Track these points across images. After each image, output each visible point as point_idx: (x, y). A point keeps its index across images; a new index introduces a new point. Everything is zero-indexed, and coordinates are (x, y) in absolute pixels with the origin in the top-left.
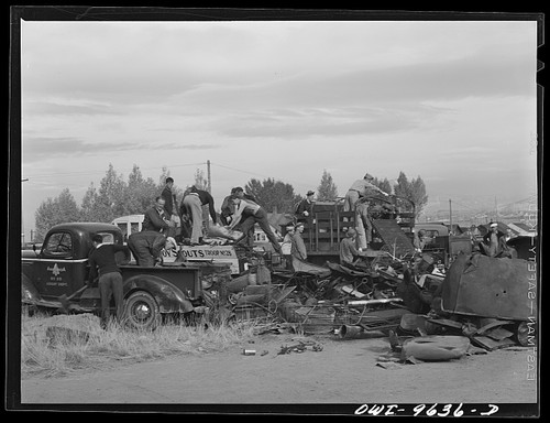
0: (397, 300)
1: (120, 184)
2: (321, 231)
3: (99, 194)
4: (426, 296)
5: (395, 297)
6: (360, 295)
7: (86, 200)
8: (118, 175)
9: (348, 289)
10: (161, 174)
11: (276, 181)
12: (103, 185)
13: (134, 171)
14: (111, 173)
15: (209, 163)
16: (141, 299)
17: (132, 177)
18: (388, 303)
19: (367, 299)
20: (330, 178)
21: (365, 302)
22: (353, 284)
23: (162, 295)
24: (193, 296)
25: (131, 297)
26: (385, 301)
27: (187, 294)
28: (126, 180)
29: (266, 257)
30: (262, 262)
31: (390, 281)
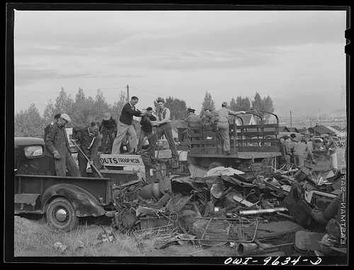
0: (283, 209)
1: (69, 101)
2: (208, 138)
3: (55, 107)
4: (317, 214)
5: (281, 207)
6: (249, 204)
7: (46, 111)
8: (68, 95)
9: (238, 199)
10: (97, 94)
11: (174, 98)
12: (57, 102)
13: (80, 92)
14: (63, 94)
15: (128, 87)
16: (61, 204)
17: (78, 96)
18: (275, 213)
19: (256, 209)
20: (210, 97)
21: (254, 212)
22: (242, 194)
23: (77, 201)
24: (105, 202)
25: (53, 202)
26: (271, 210)
27: (99, 201)
28: (74, 99)
29: (167, 163)
30: (164, 167)
31: (275, 191)
